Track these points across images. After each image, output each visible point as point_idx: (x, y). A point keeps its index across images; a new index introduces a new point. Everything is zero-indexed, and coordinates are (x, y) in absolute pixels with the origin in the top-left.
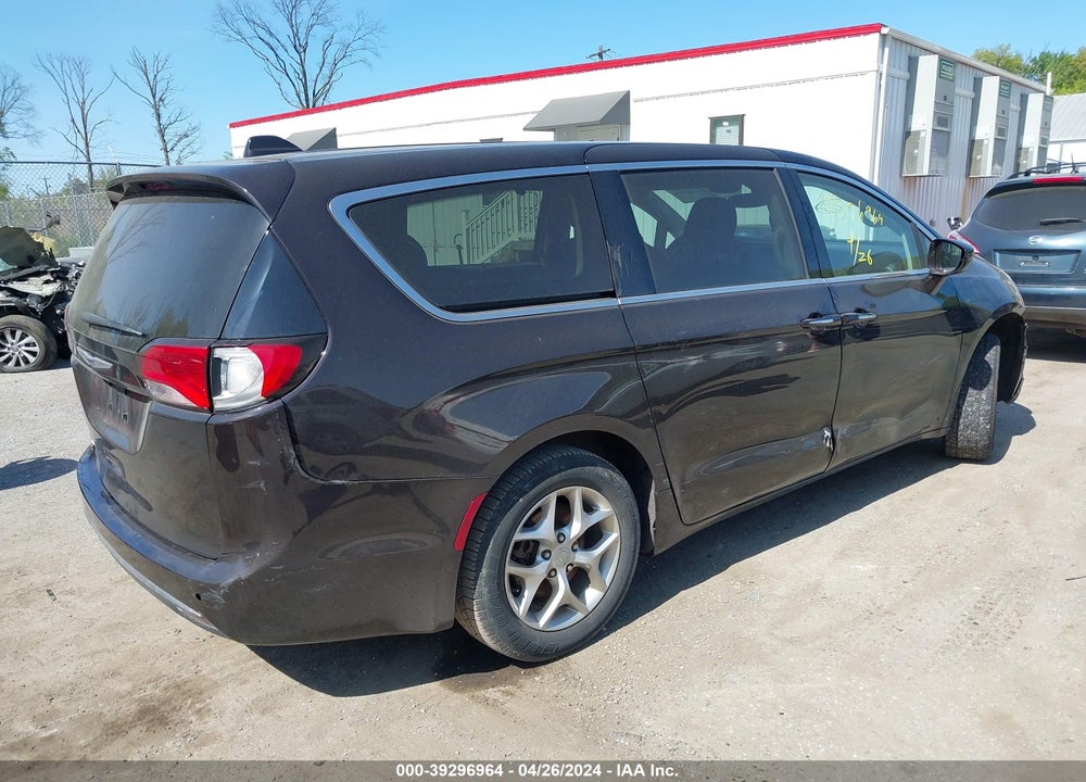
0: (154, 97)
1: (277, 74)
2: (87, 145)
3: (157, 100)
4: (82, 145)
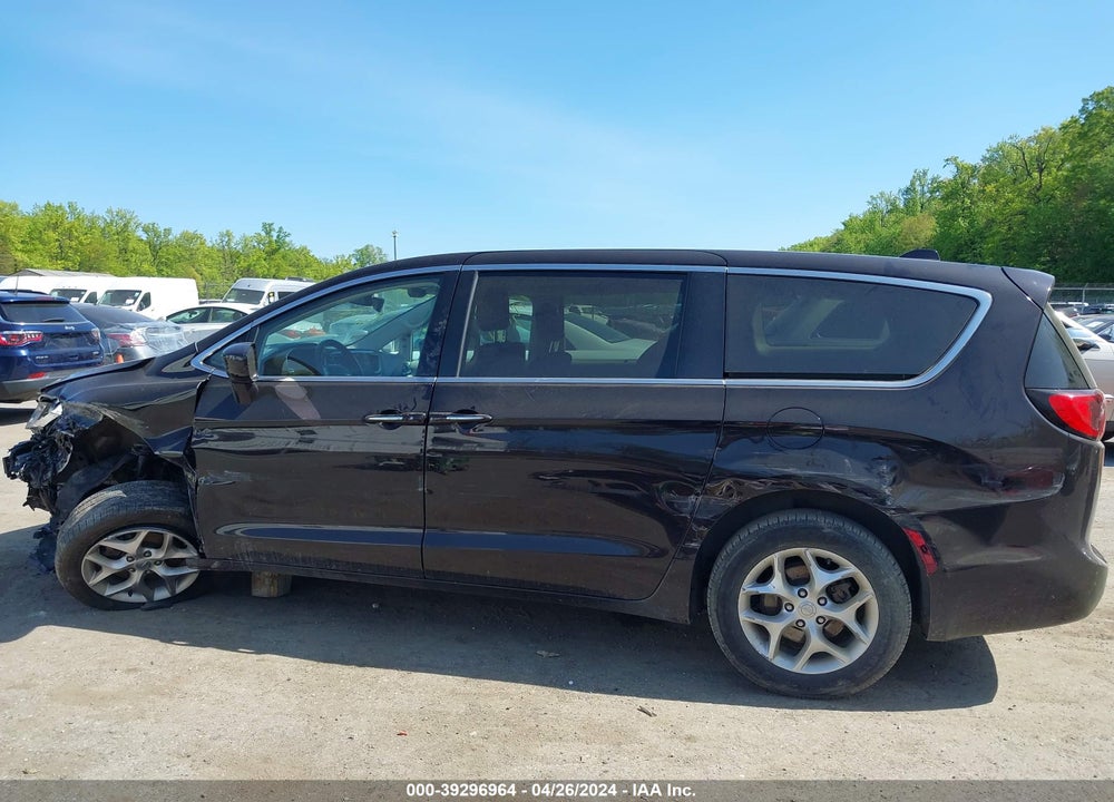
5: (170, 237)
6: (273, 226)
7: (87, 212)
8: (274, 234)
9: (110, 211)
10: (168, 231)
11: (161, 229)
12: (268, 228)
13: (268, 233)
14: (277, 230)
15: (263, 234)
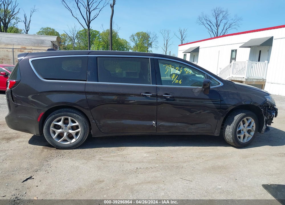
0: (182, 39)
1: (211, 33)
2: (166, 50)
3: (183, 39)
4: (165, 50)
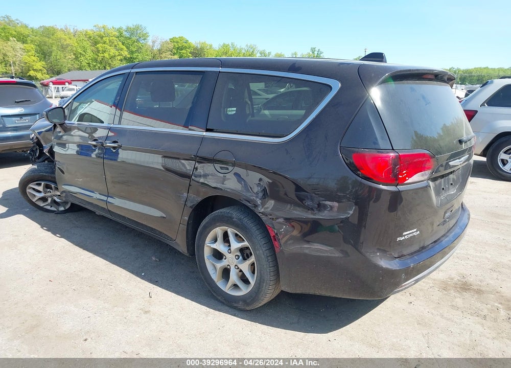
5: (271, 56)
6: (316, 49)
7: (238, 47)
8: (316, 53)
9: (247, 45)
10: (269, 53)
11: (267, 53)
12: (313, 50)
13: (313, 52)
14: (317, 50)
15: (311, 53)
